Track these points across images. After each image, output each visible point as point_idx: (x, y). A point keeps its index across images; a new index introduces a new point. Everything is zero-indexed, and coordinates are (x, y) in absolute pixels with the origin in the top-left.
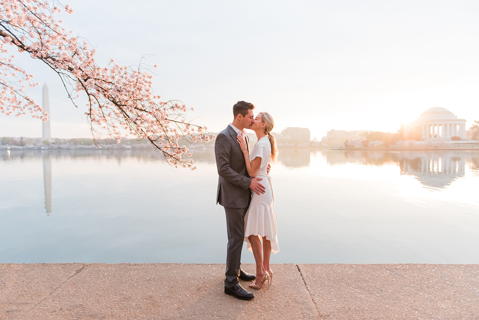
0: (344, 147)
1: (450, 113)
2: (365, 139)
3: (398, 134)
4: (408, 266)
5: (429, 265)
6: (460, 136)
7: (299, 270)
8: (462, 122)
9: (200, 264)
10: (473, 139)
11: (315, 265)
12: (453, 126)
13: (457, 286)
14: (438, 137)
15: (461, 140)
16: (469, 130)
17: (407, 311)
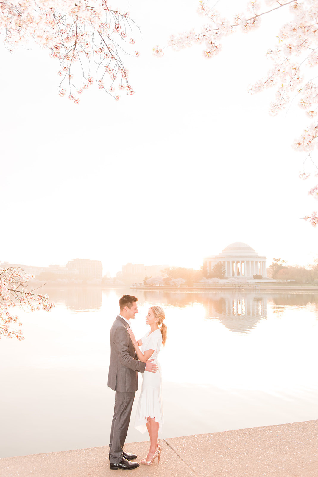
0: (143, 285)
1: (251, 249)
2: (166, 276)
3: (201, 270)
4: (252, 430)
5: (267, 427)
6: (261, 275)
7: (168, 445)
8: (262, 260)
9: (73, 451)
10: (274, 278)
11: (179, 438)
12: (254, 263)
13: (290, 443)
14: (241, 275)
15: (263, 279)
16: (269, 268)
17: (261, 467)
